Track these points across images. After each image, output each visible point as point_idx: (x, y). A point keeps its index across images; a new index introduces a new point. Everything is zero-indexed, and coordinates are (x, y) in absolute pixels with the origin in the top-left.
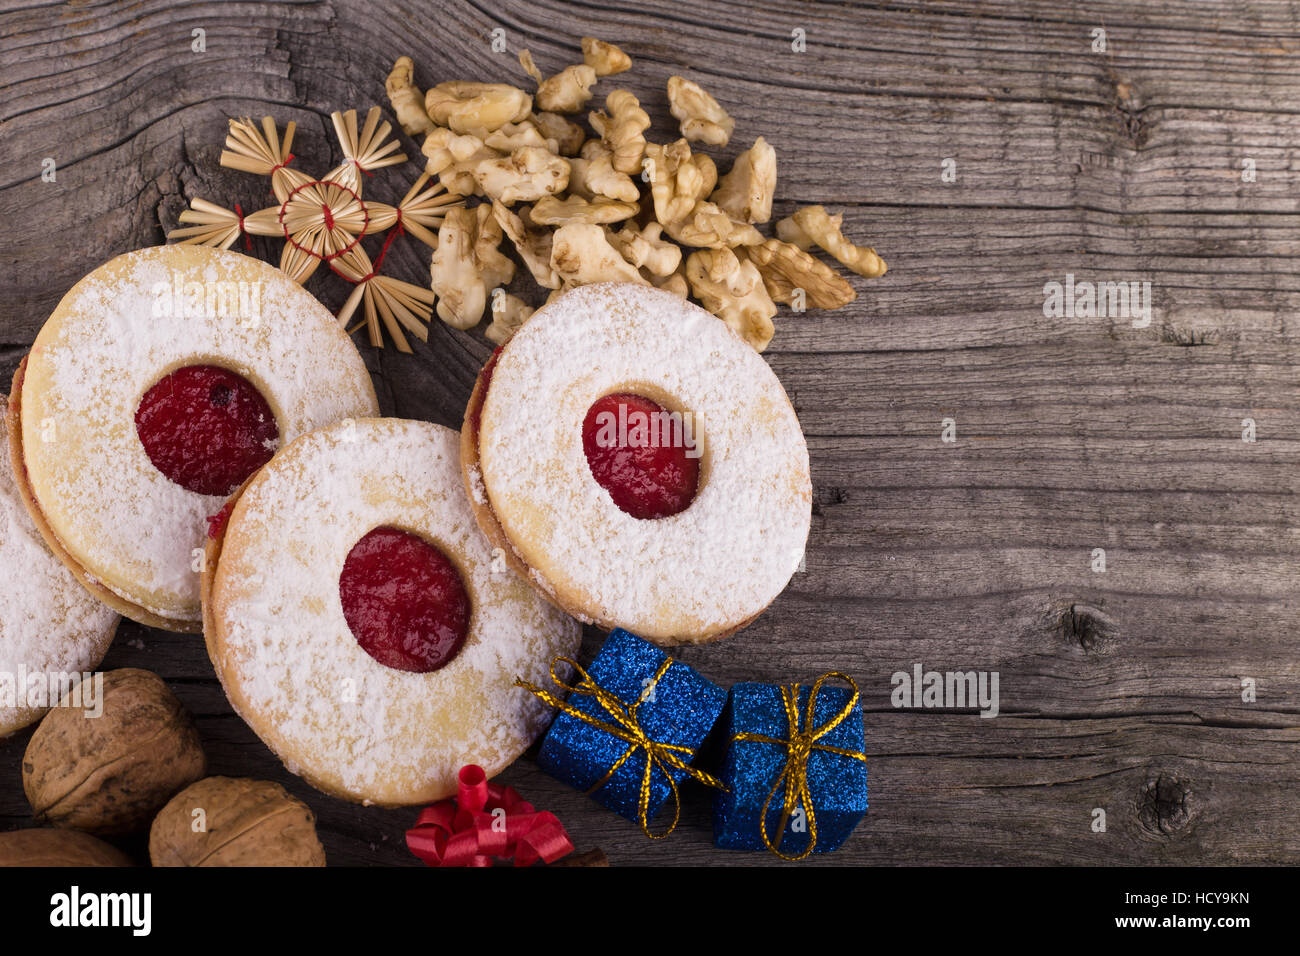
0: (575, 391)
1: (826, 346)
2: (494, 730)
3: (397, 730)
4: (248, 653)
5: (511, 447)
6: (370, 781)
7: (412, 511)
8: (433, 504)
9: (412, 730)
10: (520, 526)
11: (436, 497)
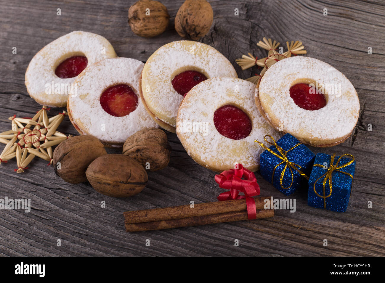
0: (291, 76)
2: (249, 157)
3: (220, 150)
5: (267, 83)
6: (208, 159)
7: (239, 101)
8: (246, 100)
9: (224, 151)
11: (247, 98)
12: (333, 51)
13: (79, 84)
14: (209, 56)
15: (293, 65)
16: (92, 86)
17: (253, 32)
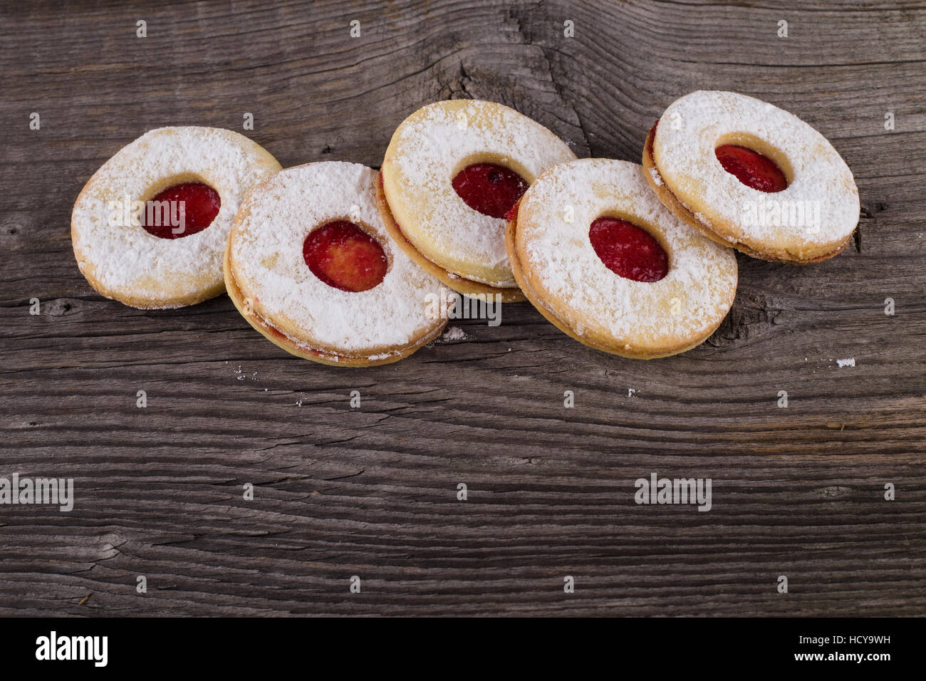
0: (707, 132)
1: (860, 134)
2: (696, 310)
3: (638, 308)
4: (544, 265)
5: (674, 152)
7: (624, 202)
8: (635, 199)
9: (647, 308)
10: (686, 188)
11: (636, 195)
12: (738, 75)
13: (246, 236)
14: (509, 125)
15: (701, 109)
16: (279, 236)
17: (552, 66)
